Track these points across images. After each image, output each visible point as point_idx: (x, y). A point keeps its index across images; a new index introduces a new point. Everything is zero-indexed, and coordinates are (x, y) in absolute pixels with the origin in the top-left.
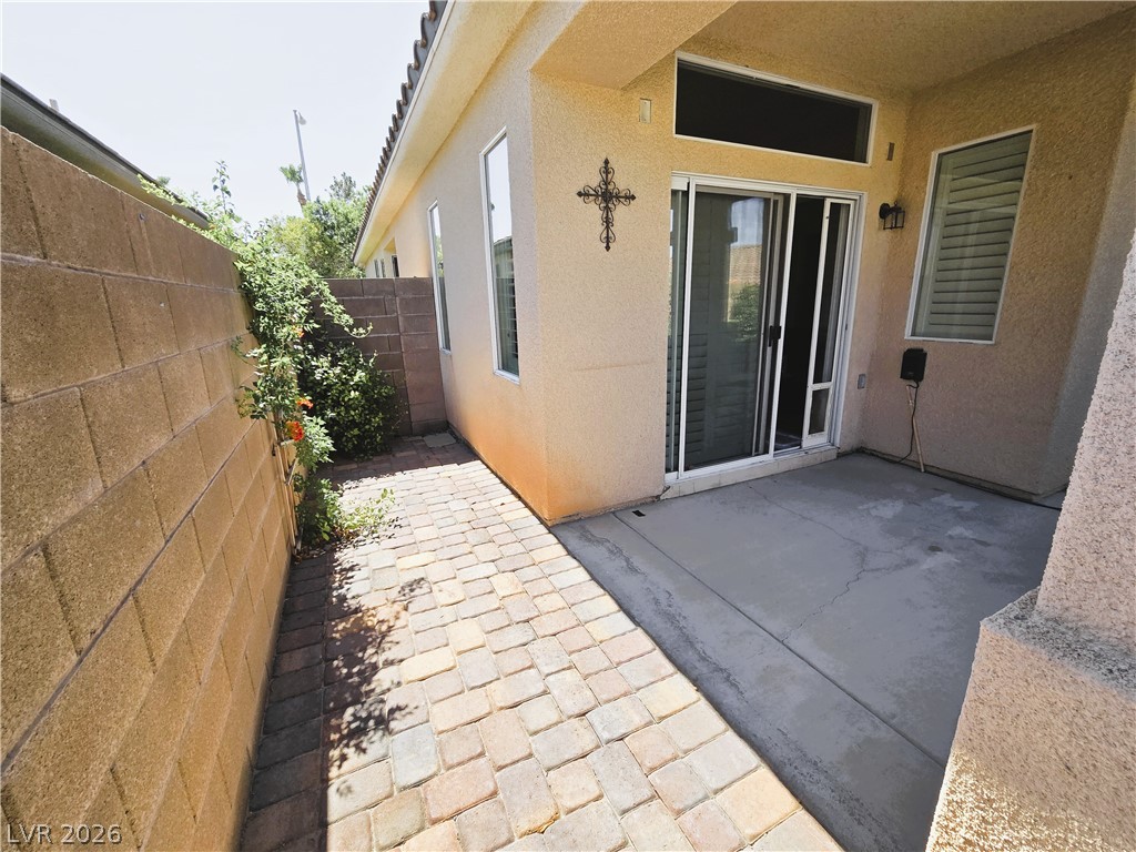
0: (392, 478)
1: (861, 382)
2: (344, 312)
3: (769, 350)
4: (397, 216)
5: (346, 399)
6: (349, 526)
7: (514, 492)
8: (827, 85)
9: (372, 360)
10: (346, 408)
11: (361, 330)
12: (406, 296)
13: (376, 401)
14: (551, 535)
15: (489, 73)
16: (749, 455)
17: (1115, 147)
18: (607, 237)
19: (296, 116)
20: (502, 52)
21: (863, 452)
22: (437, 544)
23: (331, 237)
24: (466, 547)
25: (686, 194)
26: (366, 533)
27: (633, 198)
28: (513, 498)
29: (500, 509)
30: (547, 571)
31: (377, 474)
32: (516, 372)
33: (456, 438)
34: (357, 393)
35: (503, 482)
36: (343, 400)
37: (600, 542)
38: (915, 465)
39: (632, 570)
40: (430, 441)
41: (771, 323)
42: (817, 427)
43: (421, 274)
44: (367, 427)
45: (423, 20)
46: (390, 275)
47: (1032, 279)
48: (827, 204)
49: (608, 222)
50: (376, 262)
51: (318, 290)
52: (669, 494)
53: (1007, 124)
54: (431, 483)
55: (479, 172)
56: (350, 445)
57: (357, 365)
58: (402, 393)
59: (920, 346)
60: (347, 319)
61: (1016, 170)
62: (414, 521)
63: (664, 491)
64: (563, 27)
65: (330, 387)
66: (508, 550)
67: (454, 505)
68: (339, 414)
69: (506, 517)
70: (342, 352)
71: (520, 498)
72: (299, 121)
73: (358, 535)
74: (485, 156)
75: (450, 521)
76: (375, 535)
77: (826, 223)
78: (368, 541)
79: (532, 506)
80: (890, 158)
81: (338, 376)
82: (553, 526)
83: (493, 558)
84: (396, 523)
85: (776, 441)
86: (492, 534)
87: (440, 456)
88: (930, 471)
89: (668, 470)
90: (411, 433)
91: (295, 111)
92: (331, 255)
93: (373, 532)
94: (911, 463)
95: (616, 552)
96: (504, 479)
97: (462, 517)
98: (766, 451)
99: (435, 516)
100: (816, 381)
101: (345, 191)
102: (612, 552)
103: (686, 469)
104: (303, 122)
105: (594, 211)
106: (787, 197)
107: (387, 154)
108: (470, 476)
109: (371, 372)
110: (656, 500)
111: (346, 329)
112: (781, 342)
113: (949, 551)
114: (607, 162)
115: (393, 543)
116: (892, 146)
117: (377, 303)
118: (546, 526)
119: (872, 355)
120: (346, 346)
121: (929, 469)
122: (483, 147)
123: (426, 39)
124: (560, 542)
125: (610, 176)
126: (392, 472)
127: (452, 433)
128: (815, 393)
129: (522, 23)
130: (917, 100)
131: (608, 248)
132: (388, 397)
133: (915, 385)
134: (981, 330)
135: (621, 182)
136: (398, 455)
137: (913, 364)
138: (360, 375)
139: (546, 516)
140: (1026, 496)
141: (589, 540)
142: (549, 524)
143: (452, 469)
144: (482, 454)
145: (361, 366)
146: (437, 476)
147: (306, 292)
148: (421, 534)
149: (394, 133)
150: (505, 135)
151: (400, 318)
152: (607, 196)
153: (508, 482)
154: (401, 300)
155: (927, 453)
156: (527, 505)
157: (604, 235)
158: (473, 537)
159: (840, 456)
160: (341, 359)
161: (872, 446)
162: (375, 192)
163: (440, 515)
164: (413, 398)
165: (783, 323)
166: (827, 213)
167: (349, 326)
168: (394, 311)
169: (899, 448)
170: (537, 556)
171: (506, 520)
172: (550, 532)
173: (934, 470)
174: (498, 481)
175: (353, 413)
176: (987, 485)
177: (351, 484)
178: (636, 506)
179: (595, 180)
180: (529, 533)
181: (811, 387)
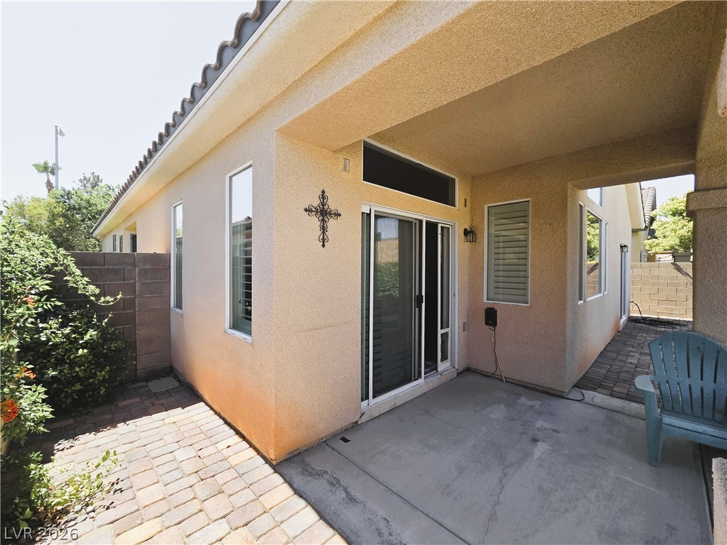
0: (113, 430)
1: (465, 327)
2: (89, 283)
3: (417, 309)
4: (141, 208)
5: (72, 357)
6: (58, 504)
7: (238, 433)
8: (436, 166)
9: (106, 320)
10: (70, 365)
11: (108, 298)
12: (145, 267)
13: (105, 356)
14: (277, 475)
15: (239, 128)
16: (410, 381)
17: (566, 212)
18: (323, 239)
19: (57, 130)
20: (253, 116)
21: (469, 370)
22: (163, 507)
23: (73, 215)
24: (196, 505)
25: (369, 215)
26: (78, 507)
27: (340, 215)
28: (237, 439)
29: (227, 453)
30: (279, 519)
31: (96, 428)
32: (249, 333)
33: (179, 381)
34: (85, 351)
35: (226, 422)
36: (69, 358)
37: (321, 474)
38: (499, 377)
39: (352, 500)
40: (155, 386)
41: (417, 294)
42: (444, 358)
43: (160, 250)
44: (91, 380)
45: (194, 87)
46: (127, 249)
47: (542, 272)
48: (440, 226)
49: (324, 229)
50: (114, 237)
51: (62, 265)
52: (364, 419)
53: (519, 196)
54: (155, 431)
55: (224, 187)
56: (69, 400)
57: (89, 325)
58: (132, 346)
59: (492, 306)
60: (92, 289)
61: (524, 218)
62: (137, 481)
63: (361, 417)
64: (306, 109)
65: (56, 346)
66: (239, 500)
67: (181, 455)
68: (61, 371)
69: (233, 461)
70: (75, 313)
71: (244, 438)
72: (59, 133)
73: (67, 513)
74: (231, 178)
75: (177, 474)
76: (90, 508)
77: (439, 236)
78: (80, 518)
79: (258, 446)
80: (465, 206)
81: (67, 336)
82: (278, 464)
83: (224, 513)
84: (116, 487)
85: (425, 368)
86: (221, 482)
87: (164, 401)
88: (509, 381)
89: (362, 400)
90: (135, 380)
91: (56, 127)
92: (72, 228)
93: (87, 505)
94: (497, 377)
95: (335, 483)
96: (228, 420)
97: (189, 467)
98: (420, 376)
99: (160, 471)
100: (441, 329)
101: (92, 184)
102: (331, 484)
103: (374, 397)
104: (62, 134)
105: (315, 221)
106: (421, 221)
107: (142, 166)
108: (195, 419)
109: (103, 332)
110: (355, 426)
111: (92, 298)
112: (423, 305)
113: (543, 441)
114: (323, 192)
115: (111, 515)
116: (466, 200)
117: (117, 272)
118: (271, 465)
119: (468, 311)
120: (79, 308)
121: (508, 380)
122: (230, 171)
123: (194, 99)
124: (286, 481)
125: (325, 200)
126: (113, 423)
127: (176, 377)
128: (442, 335)
129: (271, 102)
130: (475, 180)
131: (323, 246)
132: (117, 350)
133: (493, 328)
134: (521, 298)
135: (332, 205)
136: (121, 404)
137: (491, 316)
138: (91, 334)
139: (272, 456)
140: (560, 394)
141: (311, 474)
142: (274, 463)
143: (177, 414)
144: (206, 397)
145: (94, 327)
146: (162, 422)
147: (49, 269)
148: (145, 496)
149: (151, 154)
150: (251, 166)
151: (137, 284)
152: (323, 213)
153: (232, 423)
154: (141, 270)
155: (505, 371)
156: (251, 445)
157: (321, 237)
158: (201, 491)
159: (459, 374)
160: (73, 320)
161: (474, 366)
162: (125, 189)
163: (166, 468)
164: (141, 348)
165: (424, 294)
166: (439, 231)
167: (94, 295)
168: (131, 279)
169: (490, 369)
170: (268, 501)
171: (233, 463)
172: (276, 472)
173: (510, 380)
174: (221, 422)
175: (77, 369)
176: (539, 388)
177: (65, 444)
178: (342, 432)
179: (316, 202)
180: (257, 475)
181: (440, 332)
